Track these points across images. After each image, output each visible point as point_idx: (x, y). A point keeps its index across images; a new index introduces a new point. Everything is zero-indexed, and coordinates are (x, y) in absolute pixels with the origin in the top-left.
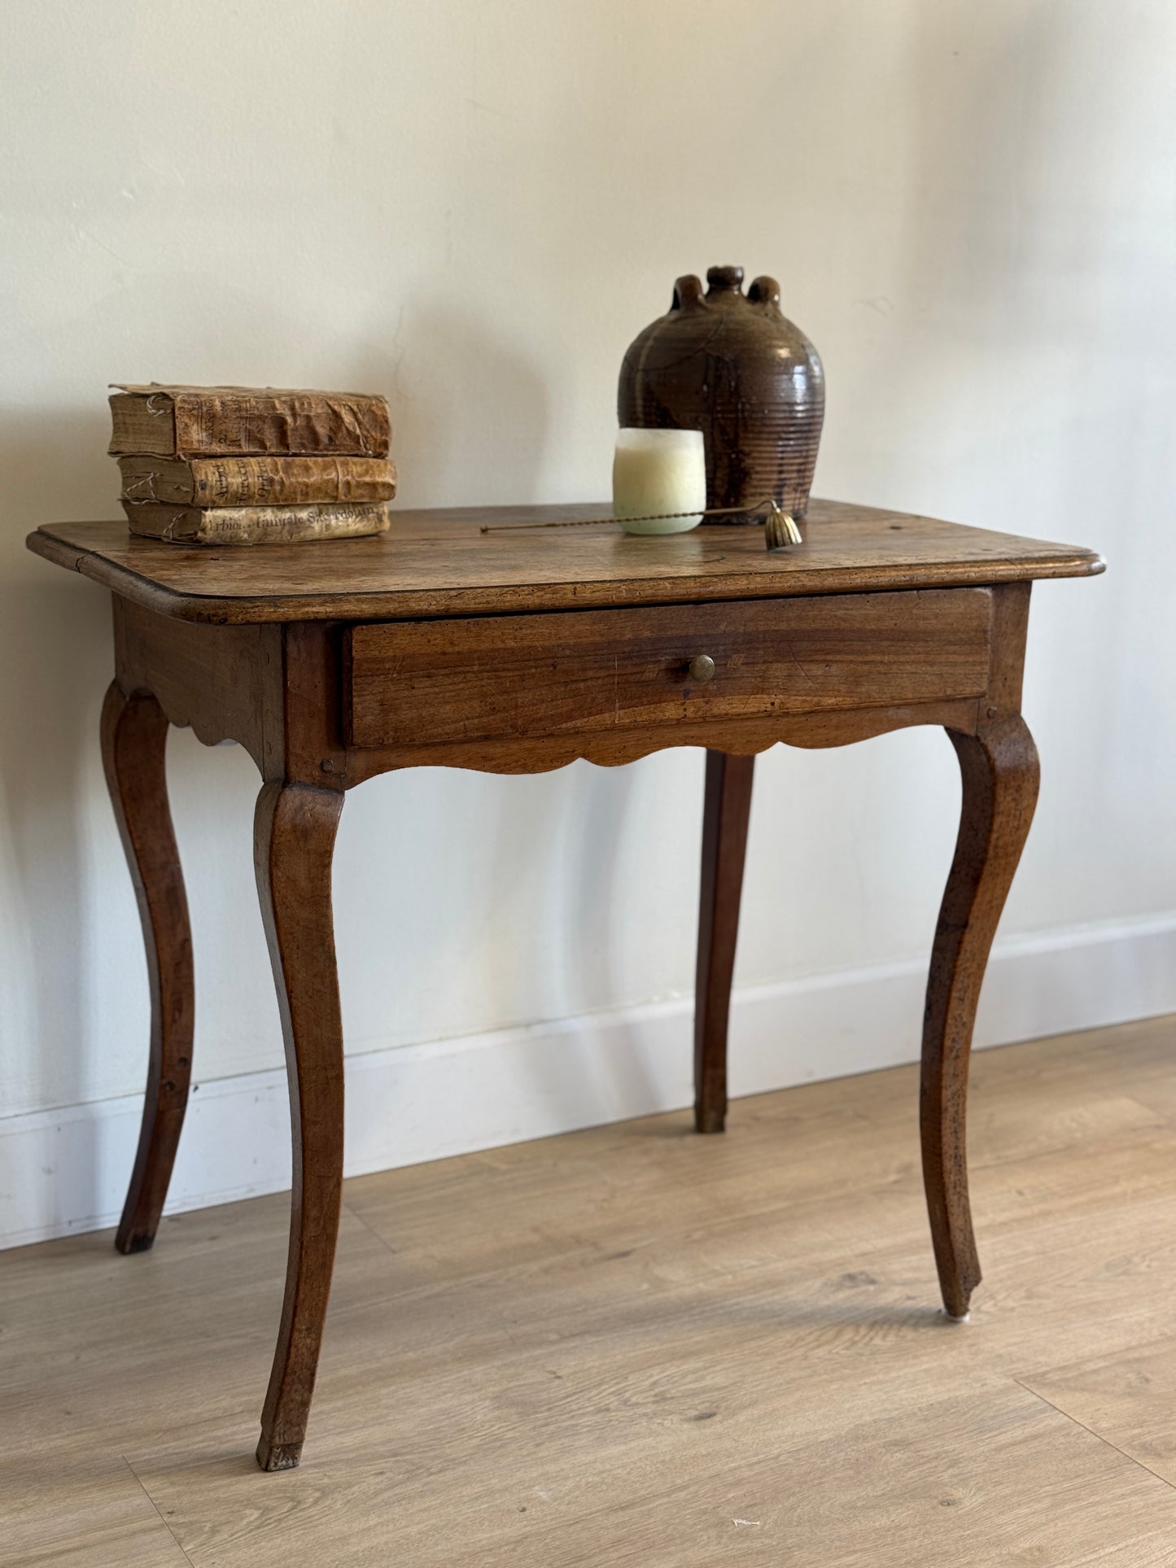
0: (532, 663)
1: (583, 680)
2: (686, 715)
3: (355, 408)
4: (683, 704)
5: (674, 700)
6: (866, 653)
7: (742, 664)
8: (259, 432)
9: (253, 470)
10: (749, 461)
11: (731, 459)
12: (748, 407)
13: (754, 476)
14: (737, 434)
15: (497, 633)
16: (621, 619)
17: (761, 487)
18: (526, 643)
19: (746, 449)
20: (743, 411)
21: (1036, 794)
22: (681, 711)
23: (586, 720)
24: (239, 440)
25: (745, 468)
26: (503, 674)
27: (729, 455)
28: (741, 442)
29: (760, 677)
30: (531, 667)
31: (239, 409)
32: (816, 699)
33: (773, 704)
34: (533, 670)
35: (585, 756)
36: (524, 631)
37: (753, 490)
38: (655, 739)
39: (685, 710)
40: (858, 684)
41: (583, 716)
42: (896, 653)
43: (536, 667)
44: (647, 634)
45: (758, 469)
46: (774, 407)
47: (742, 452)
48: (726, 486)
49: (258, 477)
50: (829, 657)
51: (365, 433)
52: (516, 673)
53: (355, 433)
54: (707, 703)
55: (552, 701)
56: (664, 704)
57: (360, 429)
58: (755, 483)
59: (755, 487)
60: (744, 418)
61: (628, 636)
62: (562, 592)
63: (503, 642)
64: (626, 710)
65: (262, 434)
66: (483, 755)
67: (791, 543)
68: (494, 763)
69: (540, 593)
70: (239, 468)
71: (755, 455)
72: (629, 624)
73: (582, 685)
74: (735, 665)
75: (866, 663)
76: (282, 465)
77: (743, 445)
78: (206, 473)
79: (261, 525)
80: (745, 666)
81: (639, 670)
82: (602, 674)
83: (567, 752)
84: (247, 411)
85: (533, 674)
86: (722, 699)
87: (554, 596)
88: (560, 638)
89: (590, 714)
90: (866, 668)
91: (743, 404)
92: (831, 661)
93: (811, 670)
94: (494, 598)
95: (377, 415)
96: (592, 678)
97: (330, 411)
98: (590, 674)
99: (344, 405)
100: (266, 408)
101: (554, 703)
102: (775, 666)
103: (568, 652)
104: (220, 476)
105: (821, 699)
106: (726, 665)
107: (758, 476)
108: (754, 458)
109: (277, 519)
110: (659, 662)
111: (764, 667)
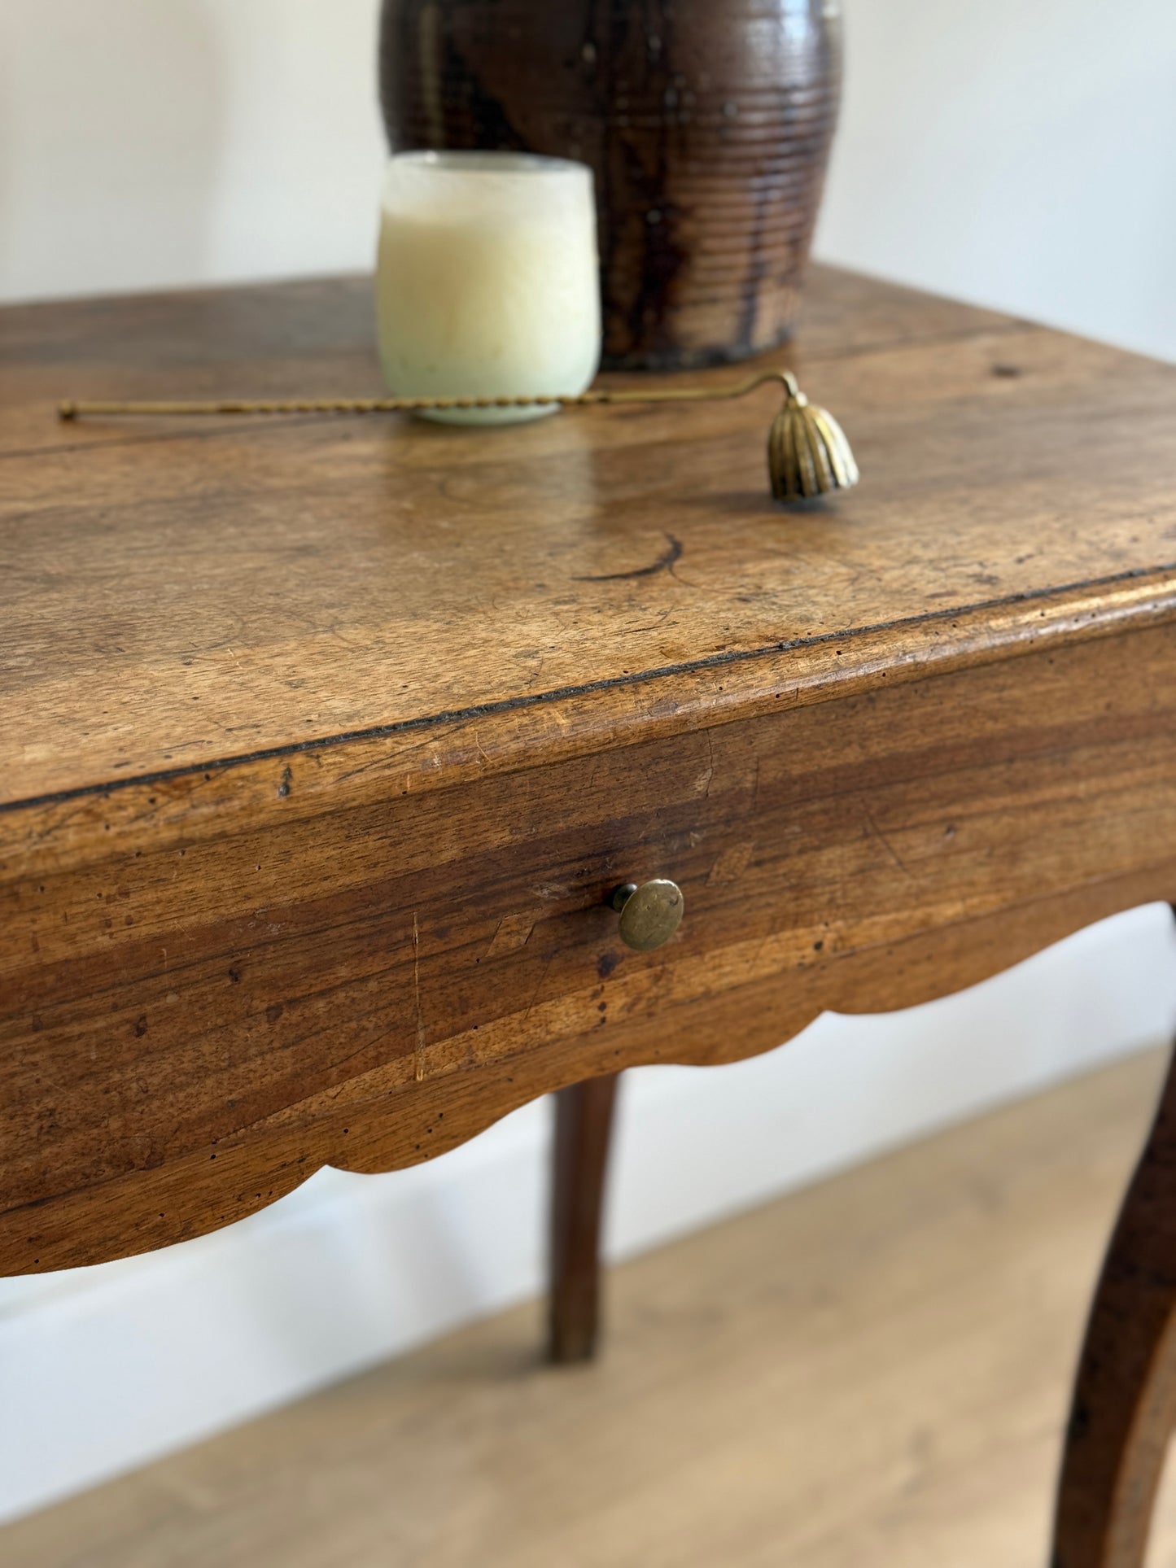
0: (166, 980)
1: (322, 994)
2: (603, 1020)
4: (595, 995)
5: (571, 991)
7: (750, 865)
10: (688, 228)
12: (689, 98)
13: (698, 262)
14: (662, 168)
15: (45, 921)
16: (427, 812)
18: (143, 930)
19: (684, 200)
20: (678, 109)
22: (593, 1012)
23: (332, 1092)
25: (678, 243)
26: (75, 1029)
28: (670, 184)
29: (792, 888)
30: (163, 993)
32: (919, 914)
33: (818, 946)
34: (171, 999)
35: (336, 1163)
36: (134, 900)
37: (694, 293)
38: (521, 1078)
39: (603, 1007)
40: (1014, 858)
41: (326, 1084)
42: (1104, 772)
43: (177, 990)
44: (499, 837)
45: (708, 244)
46: (746, 100)
47: (672, 205)
50: (956, 810)
52: (116, 1017)
54: (657, 978)
55: (232, 1064)
56: (546, 1006)
58: (700, 276)
59: (700, 285)
60: (680, 126)
61: (446, 857)
62: (247, 794)
63: (71, 939)
64: (448, 1042)
66: (33, 1232)
67: (837, 484)
68: (67, 1245)
69: (174, 809)
71: (703, 212)
72: (449, 821)
73: (320, 1005)
74: (731, 872)
75: (1036, 807)
77: (674, 191)
80: (755, 870)
81: (481, 933)
82: (375, 965)
83: (284, 1166)
85: (170, 1009)
86: (695, 960)
87: (222, 809)
88: (248, 897)
89: (346, 1074)
90: (1036, 818)
91: (680, 93)
92: (960, 818)
93: (910, 848)
94: (20, 848)
96: (346, 983)
98: (343, 972)
101: (241, 1069)
102: (826, 855)
103: (275, 930)
105: (930, 909)
106: (707, 875)
108: (701, 220)
110: (535, 903)
111: (799, 863)
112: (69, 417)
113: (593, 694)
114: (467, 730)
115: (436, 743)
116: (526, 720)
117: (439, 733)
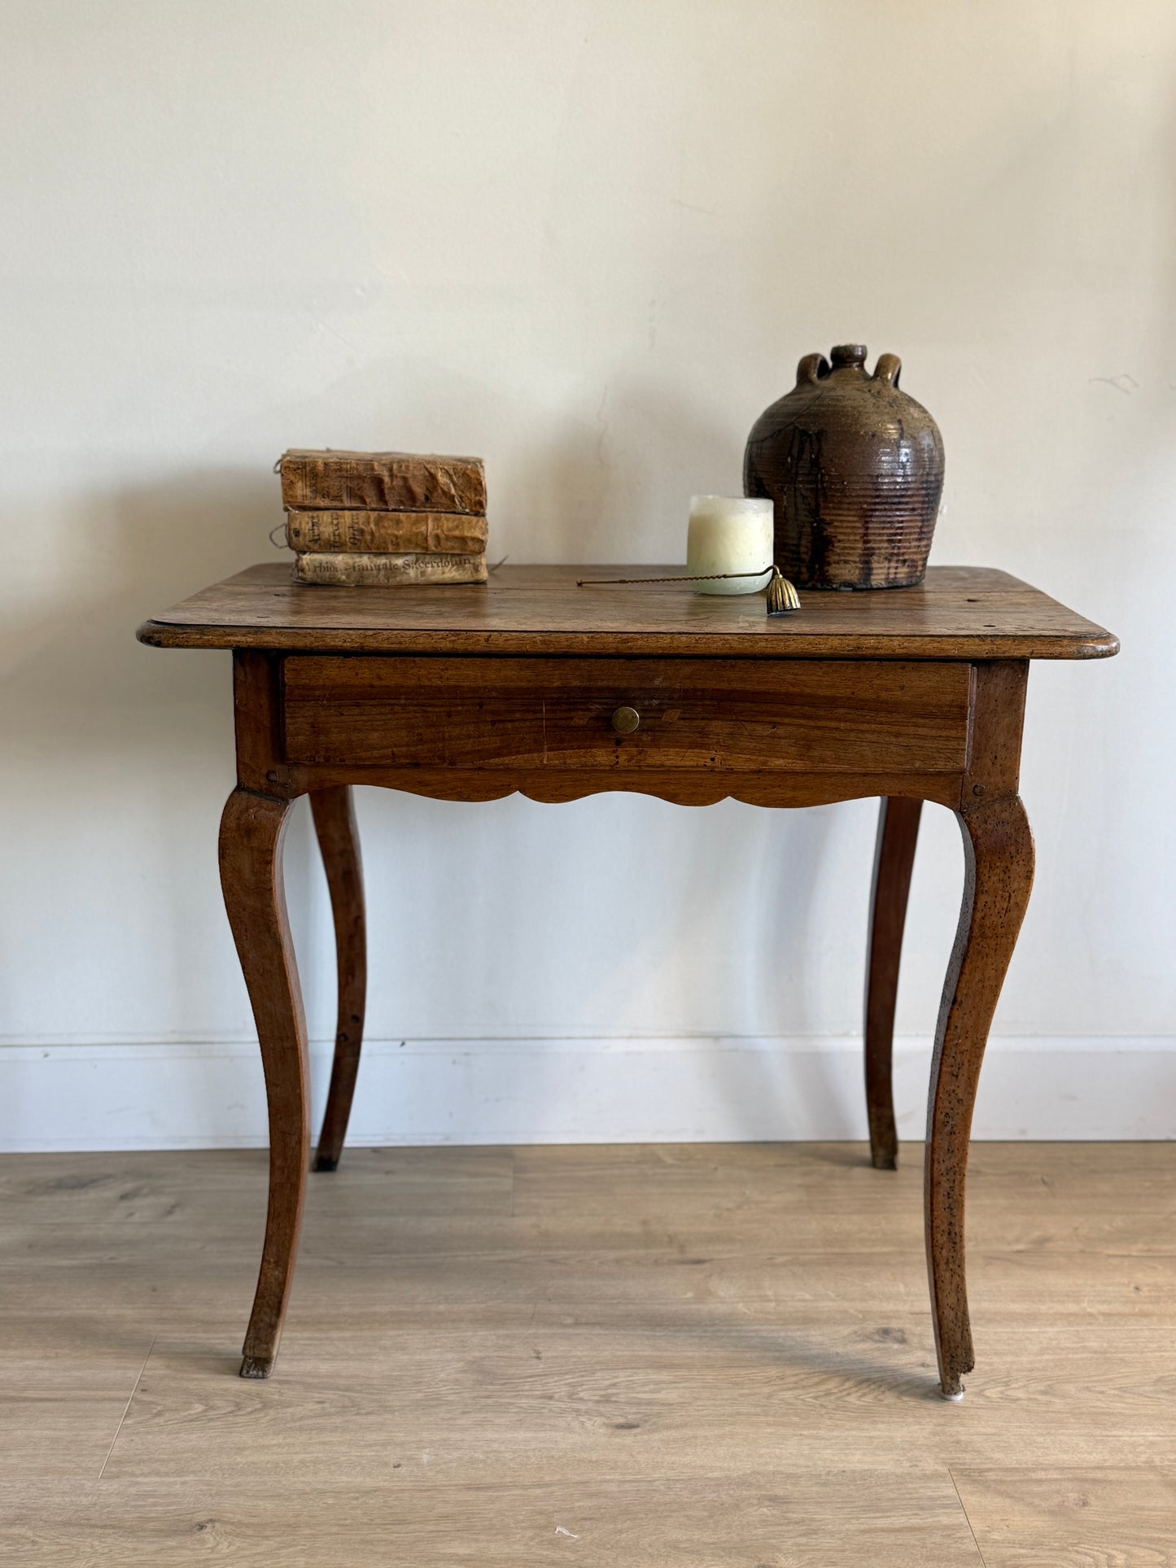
0: (458, 701)
1: (510, 721)
2: (618, 762)
3: (451, 472)
4: (614, 752)
5: (605, 747)
6: (818, 718)
7: (679, 719)
8: (359, 489)
9: (345, 522)
10: (830, 530)
11: (813, 528)
12: (827, 478)
13: (836, 545)
14: (818, 505)
15: (423, 672)
16: (549, 667)
17: (843, 554)
18: (452, 683)
19: (828, 518)
20: (822, 482)
21: (1029, 876)
22: (613, 758)
23: (513, 757)
24: (341, 496)
25: (827, 536)
26: (429, 709)
28: (822, 512)
29: (700, 732)
30: (457, 705)
31: (340, 470)
32: (762, 759)
33: (713, 759)
34: (460, 708)
35: (523, 792)
36: (450, 672)
37: (836, 558)
38: (593, 781)
39: (617, 757)
40: (809, 748)
41: (510, 754)
42: (854, 721)
43: (462, 705)
44: (575, 683)
45: (841, 537)
46: (855, 479)
47: (823, 521)
48: (810, 553)
49: (349, 527)
50: (777, 719)
51: (460, 493)
52: (442, 709)
53: (450, 493)
54: (640, 753)
55: (479, 737)
56: (594, 750)
57: (455, 490)
58: (838, 551)
59: (839, 555)
60: (823, 488)
61: (555, 684)
62: (475, 639)
63: (430, 680)
64: (556, 752)
65: (362, 492)
66: (419, 780)
67: (789, 608)
68: (429, 788)
69: (453, 638)
70: (332, 519)
71: (835, 524)
72: (557, 672)
73: (509, 725)
74: (671, 719)
75: (819, 728)
76: (375, 518)
77: (823, 514)
78: (300, 523)
79: (357, 569)
80: (682, 721)
81: (567, 715)
82: (530, 716)
83: (503, 785)
84: (347, 471)
85: (459, 711)
86: (657, 750)
87: (467, 641)
88: (486, 681)
89: (518, 753)
90: (819, 733)
91: (823, 475)
92: (780, 724)
93: (754, 730)
94: (407, 639)
95: (471, 478)
96: (518, 720)
97: (427, 474)
98: (518, 715)
99: (441, 469)
100: (366, 470)
101: (482, 739)
102: (714, 723)
103: (494, 694)
104: (313, 525)
105: (767, 759)
106: (661, 718)
107: (842, 545)
108: (836, 527)
109: (372, 565)
110: (589, 710)
111: (703, 723)
112: (580, 584)
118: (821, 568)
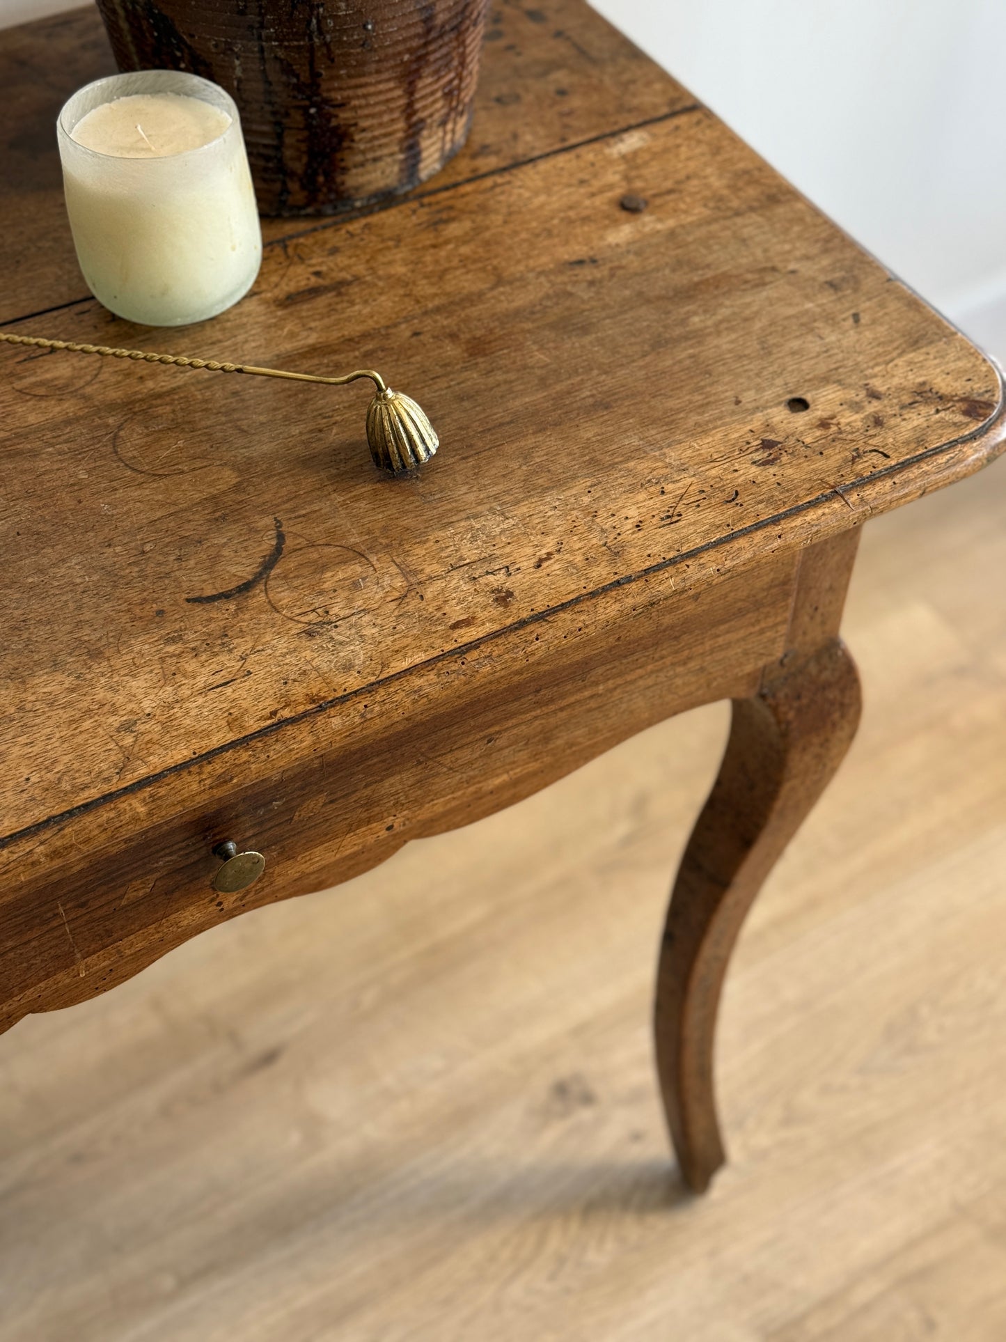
2: (221, 910)
4: (212, 901)
7: (325, 805)
10: (344, 115)
11: (307, 115)
12: (331, 23)
13: (357, 137)
14: (315, 75)
17: (372, 149)
19: (338, 96)
20: (322, 32)
22: (212, 908)
25: (338, 127)
27: (305, 109)
28: (324, 86)
29: (363, 806)
32: (472, 789)
33: (390, 828)
35: (40, 1011)
37: (359, 158)
40: (547, 740)
45: (364, 123)
46: (388, 13)
47: (327, 101)
48: (305, 159)
50: (494, 729)
58: (362, 146)
59: (363, 152)
60: (326, 45)
64: (101, 952)
71: (355, 102)
74: (310, 812)
77: (329, 90)
80: (330, 806)
81: (112, 898)
82: (33, 934)
89: (22, 990)
92: (499, 732)
93: (457, 759)
96: (14, 948)
105: (480, 785)
106: (292, 819)
107: (368, 135)
108: (355, 108)
110: (156, 870)
113: (166, 780)
114: (67, 831)
115: (42, 847)
116: (112, 814)
117: (43, 837)
118: (330, 178)
